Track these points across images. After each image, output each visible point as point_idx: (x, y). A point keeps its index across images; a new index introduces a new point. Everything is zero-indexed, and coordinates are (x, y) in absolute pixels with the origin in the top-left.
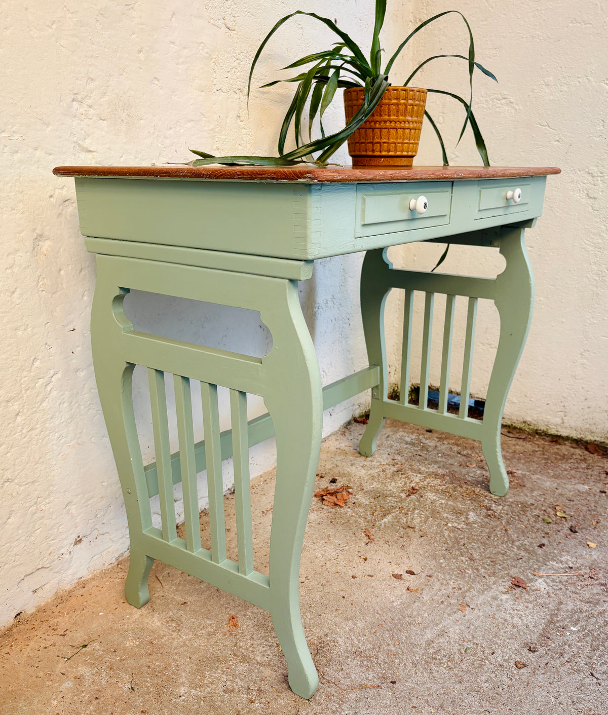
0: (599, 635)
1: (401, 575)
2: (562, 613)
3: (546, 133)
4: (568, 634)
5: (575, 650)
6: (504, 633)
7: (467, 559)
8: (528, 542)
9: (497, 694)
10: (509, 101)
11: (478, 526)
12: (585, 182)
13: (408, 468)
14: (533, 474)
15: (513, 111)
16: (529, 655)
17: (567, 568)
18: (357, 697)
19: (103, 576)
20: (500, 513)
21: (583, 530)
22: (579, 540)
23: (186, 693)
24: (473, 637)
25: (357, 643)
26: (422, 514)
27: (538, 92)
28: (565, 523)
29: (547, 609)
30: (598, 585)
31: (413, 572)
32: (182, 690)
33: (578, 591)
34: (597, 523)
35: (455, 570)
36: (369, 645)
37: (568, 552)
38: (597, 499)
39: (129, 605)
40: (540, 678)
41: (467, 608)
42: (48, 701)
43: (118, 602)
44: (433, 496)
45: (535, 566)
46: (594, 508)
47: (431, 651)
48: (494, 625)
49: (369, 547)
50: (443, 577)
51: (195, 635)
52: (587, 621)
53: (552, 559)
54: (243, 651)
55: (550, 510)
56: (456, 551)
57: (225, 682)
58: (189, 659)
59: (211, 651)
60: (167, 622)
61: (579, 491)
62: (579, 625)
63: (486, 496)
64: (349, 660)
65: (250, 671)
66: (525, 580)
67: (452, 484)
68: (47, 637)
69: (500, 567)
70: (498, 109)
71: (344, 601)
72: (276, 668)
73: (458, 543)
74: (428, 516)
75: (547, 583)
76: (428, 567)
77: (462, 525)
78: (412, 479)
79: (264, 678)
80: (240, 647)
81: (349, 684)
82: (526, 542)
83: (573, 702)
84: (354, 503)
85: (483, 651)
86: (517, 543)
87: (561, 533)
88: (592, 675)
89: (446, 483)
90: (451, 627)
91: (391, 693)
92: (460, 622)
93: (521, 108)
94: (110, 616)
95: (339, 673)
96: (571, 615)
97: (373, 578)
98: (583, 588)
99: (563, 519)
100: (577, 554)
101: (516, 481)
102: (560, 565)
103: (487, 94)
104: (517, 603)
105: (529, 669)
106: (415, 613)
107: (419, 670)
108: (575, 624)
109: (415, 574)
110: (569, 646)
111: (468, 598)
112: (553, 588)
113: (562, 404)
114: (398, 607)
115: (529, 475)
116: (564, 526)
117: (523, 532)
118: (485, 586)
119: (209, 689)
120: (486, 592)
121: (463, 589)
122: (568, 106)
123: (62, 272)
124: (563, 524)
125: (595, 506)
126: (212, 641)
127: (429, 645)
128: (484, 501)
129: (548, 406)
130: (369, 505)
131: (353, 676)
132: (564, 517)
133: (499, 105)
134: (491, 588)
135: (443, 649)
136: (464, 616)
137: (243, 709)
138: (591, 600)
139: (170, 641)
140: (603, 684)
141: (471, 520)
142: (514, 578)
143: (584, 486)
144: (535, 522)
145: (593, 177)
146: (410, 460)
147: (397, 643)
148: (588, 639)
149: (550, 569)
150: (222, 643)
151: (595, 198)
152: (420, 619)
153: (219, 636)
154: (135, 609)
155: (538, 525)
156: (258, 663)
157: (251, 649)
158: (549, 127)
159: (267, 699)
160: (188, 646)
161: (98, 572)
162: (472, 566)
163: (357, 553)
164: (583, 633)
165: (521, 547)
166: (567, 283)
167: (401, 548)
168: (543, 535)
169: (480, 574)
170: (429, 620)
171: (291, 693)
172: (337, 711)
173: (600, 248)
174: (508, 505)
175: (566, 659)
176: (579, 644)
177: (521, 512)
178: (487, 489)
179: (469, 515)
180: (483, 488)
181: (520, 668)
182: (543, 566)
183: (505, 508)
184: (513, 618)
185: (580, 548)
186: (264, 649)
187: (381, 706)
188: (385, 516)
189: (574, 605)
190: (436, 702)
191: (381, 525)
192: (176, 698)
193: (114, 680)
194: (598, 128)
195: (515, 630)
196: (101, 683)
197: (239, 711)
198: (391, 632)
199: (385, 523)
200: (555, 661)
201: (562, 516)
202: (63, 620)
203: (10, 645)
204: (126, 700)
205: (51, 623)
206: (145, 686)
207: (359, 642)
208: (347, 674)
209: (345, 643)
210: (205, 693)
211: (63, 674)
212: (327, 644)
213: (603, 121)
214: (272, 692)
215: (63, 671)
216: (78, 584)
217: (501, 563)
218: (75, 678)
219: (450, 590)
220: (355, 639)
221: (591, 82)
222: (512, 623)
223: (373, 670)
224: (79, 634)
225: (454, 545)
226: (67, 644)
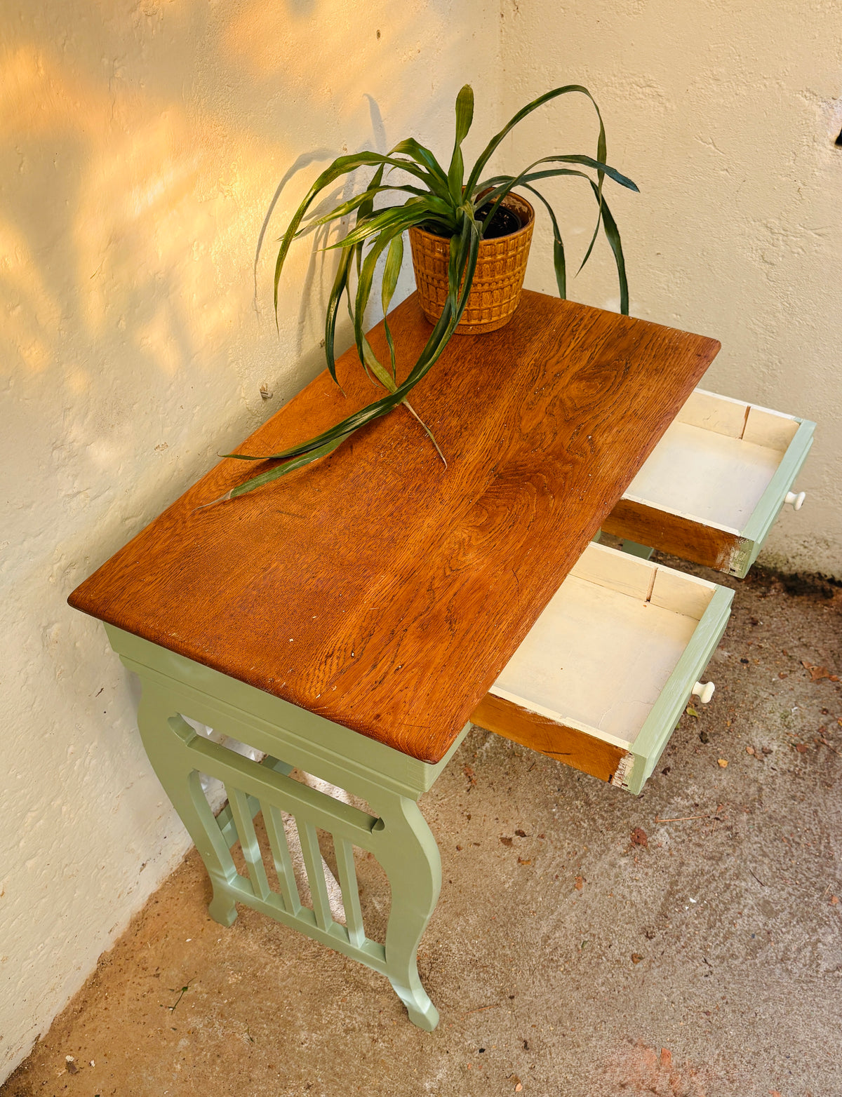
0: (717, 906)
1: (510, 839)
2: (682, 879)
3: (710, 156)
4: (687, 908)
5: (691, 930)
6: (622, 915)
7: (582, 803)
9: (613, 998)
10: (657, 92)
12: (761, 238)
15: (662, 109)
16: (646, 944)
17: (692, 806)
18: (477, 1021)
19: (174, 882)
21: (715, 737)
22: (710, 755)
23: (307, 1039)
24: (590, 925)
25: (471, 948)
27: (702, 88)
28: (695, 726)
29: (667, 875)
30: (723, 829)
31: (523, 833)
32: (303, 1035)
33: (701, 842)
34: (733, 722)
35: (570, 823)
36: (484, 950)
37: (695, 778)
38: (736, 676)
39: (215, 923)
40: (656, 972)
41: (583, 884)
43: (202, 920)
45: (658, 808)
46: (731, 694)
47: (548, 950)
48: (612, 906)
49: (471, 795)
50: (556, 836)
51: (299, 959)
52: (707, 886)
53: (677, 792)
54: (354, 975)
56: (569, 792)
57: (343, 1020)
58: (300, 994)
59: (320, 979)
60: (265, 944)
61: (716, 663)
62: (698, 894)
64: (465, 973)
65: (366, 1002)
66: (646, 831)
68: (140, 981)
69: (618, 814)
70: (638, 102)
71: (451, 888)
73: (572, 776)
75: (669, 834)
76: (540, 823)
79: (382, 1009)
80: (351, 970)
81: (468, 1005)
83: (684, 998)
85: (600, 945)
87: (689, 746)
88: (706, 961)
90: (567, 914)
91: (510, 1012)
92: (576, 905)
93: (674, 107)
94: (200, 943)
95: (457, 993)
96: (691, 881)
97: (480, 847)
98: (707, 836)
99: (694, 719)
100: (705, 780)
102: (685, 802)
103: (622, 73)
104: (636, 870)
105: (645, 962)
106: (528, 898)
107: (536, 978)
108: (694, 894)
110: (687, 926)
111: (584, 866)
112: (675, 842)
114: (510, 890)
116: (694, 732)
118: (603, 846)
119: (329, 1030)
120: (603, 856)
121: (578, 854)
122: (745, 120)
124: (693, 728)
125: (733, 691)
126: (320, 964)
127: (546, 941)
131: (471, 994)
132: (695, 717)
133: (641, 96)
134: (609, 849)
135: (560, 946)
136: (581, 895)
137: (368, 1052)
138: (714, 854)
139: (274, 971)
140: (714, 972)
142: (634, 831)
143: (722, 653)
145: (772, 233)
147: (513, 944)
148: (705, 913)
149: (674, 810)
150: (331, 967)
151: (771, 264)
152: (534, 906)
153: (326, 957)
154: (224, 928)
156: (372, 989)
157: (362, 971)
158: (715, 146)
159: (390, 1036)
160: (295, 976)
161: (167, 878)
162: (588, 815)
163: (458, 808)
164: (702, 905)
167: (508, 792)
168: (669, 751)
169: (597, 827)
170: (544, 906)
171: (411, 1025)
172: (460, 1042)
173: (773, 333)
175: (682, 943)
176: (696, 922)
181: (636, 963)
182: (666, 807)
184: (631, 892)
185: (710, 768)
187: (501, 1029)
188: (485, 737)
189: (696, 865)
190: (555, 1017)
191: (482, 755)
192: (299, 1047)
193: (230, 1031)
194: (787, 164)
195: (633, 911)
196: (217, 1035)
197: (364, 1055)
198: (505, 929)
199: (486, 751)
200: (670, 947)
201: (691, 714)
202: (150, 954)
203: (104, 998)
204: (249, 1055)
205: (138, 960)
206: (264, 1034)
207: (473, 948)
208: (465, 992)
209: (459, 951)
210: (326, 1037)
211: (175, 1029)
212: (441, 954)
213: (795, 153)
214: (393, 1026)
215: (173, 1025)
216: (150, 900)
217: (620, 806)
218: (188, 1032)
219: (565, 856)
220: (469, 944)
221: (783, 89)
222: (631, 900)
223: (490, 984)
224: (173, 973)
225: (567, 780)
226: (165, 987)
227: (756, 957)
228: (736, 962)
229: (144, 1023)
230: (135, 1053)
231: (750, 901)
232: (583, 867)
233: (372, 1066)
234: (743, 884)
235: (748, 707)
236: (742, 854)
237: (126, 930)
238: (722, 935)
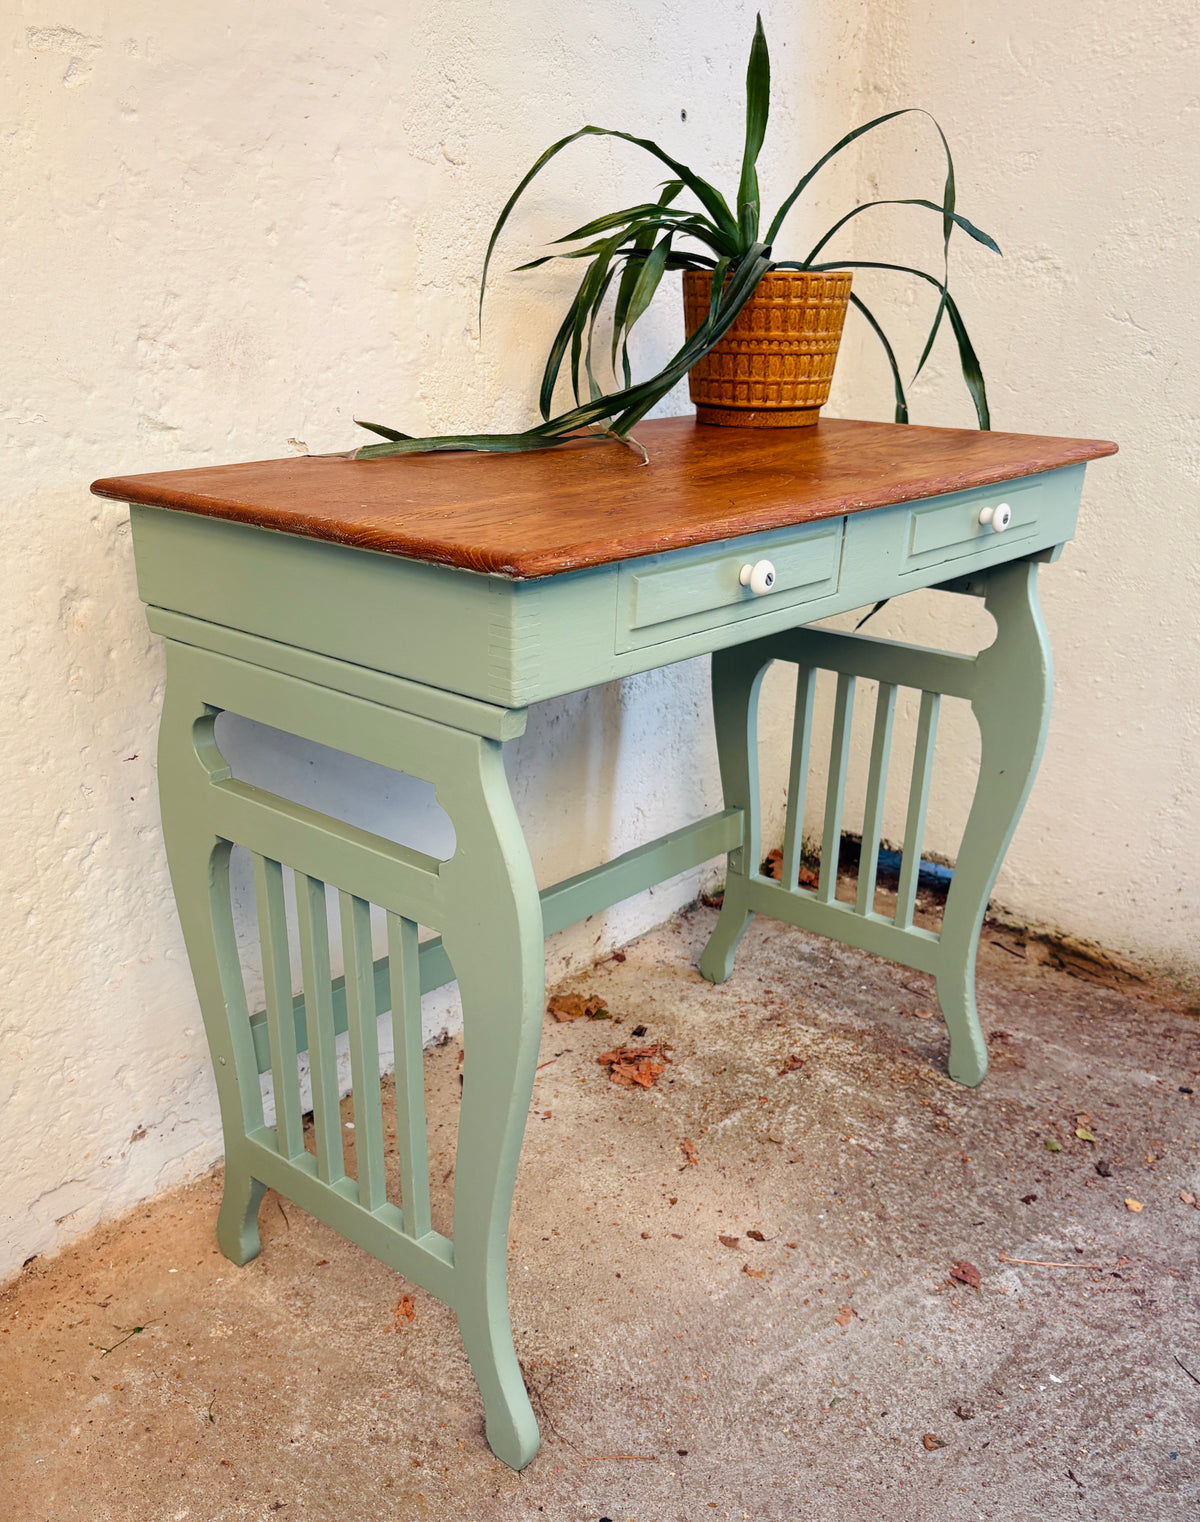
0: (1102, 1396)
1: (736, 1240)
2: (1039, 1345)
3: (1125, 336)
4: (1042, 1388)
5: (1048, 1422)
6: (915, 1374)
7: (873, 1215)
8: (1004, 1189)
9: (876, 1494)
10: (1052, 263)
11: (910, 1148)
13: (794, 1013)
14: (1047, 1042)
15: (1060, 286)
16: (955, 1425)
17: (1071, 1251)
18: (609, 1474)
19: (184, 1197)
20: (961, 1122)
21: (1124, 1172)
22: (1111, 1192)
23: (302, 1436)
24: (852, 1377)
25: (628, 1368)
26: (801, 1115)
27: (1113, 249)
28: (1089, 1154)
29: (1010, 1334)
30: (1126, 1291)
31: (761, 1236)
32: (298, 1430)
33: (1081, 1302)
34: (1158, 1158)
35: (845, 1237)
36: (651, 1375)
37: (1081, 1216)
38: (1169, 1105)
39: (223, 1258)
40: (967, 1472)
41: (852, 1318)
42: (64, 1426)
43: (205, 1251)
44: (833, 1077)
45: (1007, 1242)
46: (1157, 1125)
47: (765, 1398)
48: (899, 1357)
49: (685, 1176)
50: (817, 1250)
51: (334, 1326)
52: (1087, 1365)
53: (1045, 1228)
54: (416, 1365)
55: (1064, 1123)
56: (853, 1199)
57: (375, 1422)
58: (316, 1372)
59: (357, 1360)
60: (288, 1297)
61: (1135, 1086)
62: (1068, 1372)
63: (940, 1084)
64: (608, 1401)
65: (422, 1406)
66: (979, 1268)
67: (877, 1053)
68: (75, 1306)
69: (934, 1239)
70: (1028, 281)
71: (617, 1284)
72: (471, 1405)
73: (862, 1180)
74: (814, 1121)
75: (1022, 1279)
76: (792, 1228)
77: (879, 1144)
78: (797, 1038)
79: (445, 1421)
80: (411, 1358)
81: (600, 1448)
82: (999, 1189)
84: (672, 1082)
85: (866, 1409)
86: (981, 1191)
87: (1076, 1176)
88: (1071, 1476)
89: (863, 1051)
90: (814, 1354)
91: (673, 1474)
92: (833, 1344)
93: (1077, 280)
94: (188, 1277)
95: (585, 1426)
96: (1056, 1350)
97: (681, 1241)
98: (1094, 1295)
99: (1088, 1145)
100: (1098, 1223)
101: (1008, 1055)
102: (1059, 1244)
104: (953, 1316)
105: (948, 1452)
106: (749, 1319)
107: (735, 1433)
108: (1061, 1369)
109: (763, 1240)
110: (1039, 1413)
111: (858, 1296)
112: (1032, 1292)
113: (1129, 896)
114: (718, 1304)
115: (1037, 1044)
116: (1086, 1160)
117: (998, 1166)
118: (897, 1275)
119: (344, 1432)
120: (895, 1289)
121: (852, 1278)
122: (1174, 280)
123: (113, 655)
124: (1086, 1155)
125: (1161, 1122)
126: (364, 1340)
127: (764, 1385)
128: (933, 1094)
129: (1101, 896)
130: (700, 1087)
131: (609, 1434)
132: (1090, 1142)
134: (908, 1281)
135: (788, 1396)
136: (843, 1334)
137: (399, 1477)
138: (1105, 1322)
139: (287, 1334)
140: (1088, 1497)
141: (898, 1133)
142: (958, 1264)
143: (1147, 1075)
144: (1029, 1146)
146: (800, 996)
147: (704, 1376)
148: (1079, 1402)
149: (1036, 1250)
150: (381, 1347)
152: (756, 1333)
153: (377, 1332)
154: (234, 1266)
155: (1032, 1155)
156: (439, 1391)
157: (430, 1363)
158: (1133, 322)
159: (445, 1462)
160: (318, 1347)
161: (176, 1188)
162: (878, 1232)
163: (659, 1187)
164: (1073, 1389)
165: (986, 1198)
166: (1152, 650)
167: (747, 1183)
168: (1038, 1176)
169: (893, 1250)
170: (774, 1337)
171: (489, 1455)
172: (569, 1498)
174: (980, 1107)
175: (1027, 1439)
176: (1058, 1412)
177: (1003, 1123)
178: (944, 1067)
179: (895, 1122)
180: (936, 1067)
181: (930, 1449)
182: (1022, 1243)
183: (973, 1113)
184: (938, 1345)
185: (1110, 1209)
186: (454, 1365)
187: (650, 1496)
188: (727, 1113)
189: (1067, 1331)
190: (756, 1499)
191: (716, 1132)
192: (284, 1444)
193: (181, 1399)
195: (938, 1371)
196: (158, 1401)
197: (392, 1480)
198: (696, 1354)
199: (725, 1129)
200: (1002, 1441)
201: (1085, 1137)
202: (106, 1279)
203: (11, 1316)
204: (197, 1439)
205: (85, 1281)
206: (234, 1415)
207: (632, 1368)
208: (599, 1428)
209: (606, 1369)
210: (335, 1440)
211: (96, 1379)
212: (573, 1366)
214: (457, 1449)
215: (96, 1373)
216: (139, 1209)
217: (938, 1230)
218: (115, 1388)
219: (826, 1278)
220: (626, 1362)
222: (935, 1356)
223: (648, 1426)
224: (130, 1306)
225: (852, 1184)
226: (108, 1322)
227: (1178, 1489)
228: (1134, 1489)
229: (54, 1361)
230: (20, 1397)
231: (1170, 1402)
232: (856, 1298)
233: (398, 1499)
234: (1159, 1374)
235: (1187, 1145)
236: (1159, 1331)
237: (86, 1237)
238: (1109, 1441)
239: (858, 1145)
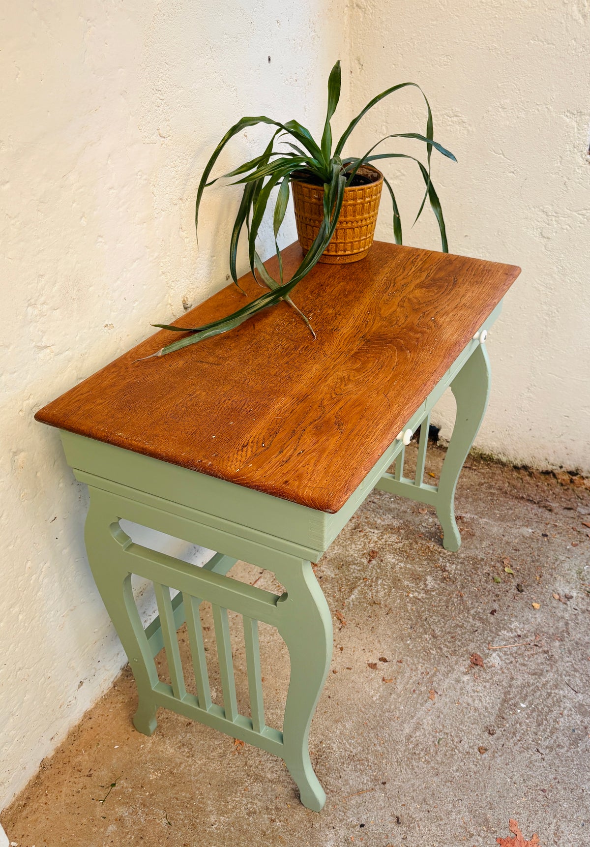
0: (542, 709)
1: (375, 664)
2: (513, 690)
3: (500, 163)
4: (519, 711)
5: (524, 727)
6: (468, 718)
7: (430, 636)
8: (482, 609)
9: (466, 781)
10: (462, 120)
11: (436, 594)
12: (540, 220)
13: (365, 522)
14: (481, 518)
15: (465, 132)
16: (489, 739)
17: (516, 637)
18: (357, 802)
19: (104, 703)
20: (455, 574)
21: (529, 588)
22: (526, 600)
23: (216, 821)
24: (443, 726)
25: (348, 746)
26: (384, 585)
27: (494, 115)
28: (512, 580)
29: (501, 687)
30: (542, 653)
31: (386, 659)
32: (213, 818)
33: (526, 663)
34: (541, 577)
35: (422, 651)
36: (359, 748)
37: (516, 617)
38: (539, 545)
39: (139, 733)
40: (498, 760)
41: (436, 695)
43: (128, 731)
44: (393, 558)
45: (489, 638)
46: (537, 558)
47: (411, 746)
48: (460, 711)
49: (342, 633)
50: (411, 661)
51: (208, 758)
52: (533, 695)
53: (503, 627)
54: (254, 770)
55: (498, 565)
56: (420, 629)
57: (246, 805)
58: (209, 786)
59: (226, 774)
60: (180, 748)
61: (523, 537)
62: (527, 700)
63: (440, 553)
64: (345, 765)
65: (265, 790)
66: (482, 655)
67: (408, 539)
68: (75, 780)
69: (459, 643)
70: (448, 128)
71: (330, 701)
72: (286, 784)
73: (420, 617)
74: (391, 587)
75: (500, 657)
76: (398, 651)
77: (422, 595)
78: (370, 538)
79: (278, 795)
80: (251, 766)
81: (349, 790)
82: (479, 610)
83: (524, 780)
84: (321, 578)
85: (453, 741)
86: (472, 612)
87: (509, 594)
88: (538, 751)
89: (402, 539)
90: (425, 718)
91: (383, 795)
92: (432, 711)
93: (474, 130)
94: (126, 749)
95: (339, 781)
96: (520, 691)
97: (352, 671)
98: (529, 658)
99: (511, 576)
100: (524, 619)
101: (466, 530)
102: (510, 634)
103: (436, 107)
104: (476, 684)
105: (490, 753)
106: (393, 707)
107: (403, 767)
108: (524, 699)
109: (387, 661)
110: (520, 724)
112: (505, 663)
114: (378, 702)
115: (477, 520)
116: (512, 584)
117: (476, 596)
118: (449, 667)
119: (234, 814)
120: (450, 675)
121: (430, 673)
122: (525, 135)
124: (511, 582)
125: (539, 556)
126: (225, 762)
127: (408, 740)
128: (439, 559)
130: (334, 578)
131: (351, 782)
132: (512, 574)
133: (450, 123)
134: (454, 670)
135: (420, 743)
136: (434, 704)
137: (268, 830)
138: (536, 671)
139: (187, 768)
140: (546, 759)
141: (429, 587)
142: (472, 656)
143: (527, 529)
144: (486, 582)
145: (547, 216)
146: (365, 511)
147: (383, 742)
148: (534, 714)
149: (502, 640)
150: (234, 764)
151: (548, 238)
152: (398, 713)
153: (230, 756)
154: (146, 736)
155: (489, 586)
156: (269, 781)
157: (260, 767)
158: (504, 155)
159: (285, 816)
160: (205, 772)
161: (99, 699)
162: (435, 645)
163: (333, 642)
164: (531, 709)
165: (475, 616)
166: (517, 320)
167: (371, 630)
168: (494, 598)
169: (443, 654)
170: (405, 713)
171: (303, 807)
172: (344, 819)
173: (552, 289)
174: (461, 563)
175: (518, 738)
176: (527, 721)
177: (473, 571)
178: (440, 542)
179: (426, 580)
180: (436, 542)
181: (483, 753)
182: (496, 638)
183: (459, 567)
184: (474, 700)
185: (527, 610)
186: (271, 765)
187: (377, 808)
188: (351, 590)
189: (523, 679)
190: (420, 797)
191: (349, 604)
192: (209, 828)
193: (151, 817)
194: (556, 165)
195: (477, 714)
196: (140, 821)
197: (265, 832)
198: (375, 731)
199: (353, 601)
200: (509, 741)
201: (509, 572)
202: (84, 759)
203: (44, 794)
204: (167, 836)
205: (74, 764)
206: (180, 819)
207: (350, 746)
208: (345, 781)
209: (339, 749)
210: (232, 819)
211: (104, 818)
212: (324, 752)
213: (561, 157)
214: (288, 808)
215: (103, 814)
216: (85, 716)
217: (460, 638)
218: (116, 820)
219: (419, 676)
220: (347, 743)
221: (551, 112)
222: (474, 707)
223: (366, 773)
224: (103, 773)
225: (417, 620)
226: (96, 784)
227: (578, 746)
228: (562, 751)
229: (78, 814)
230: (70, 838)
231: (568, 705)
232: (435, 684)
233: (271, 841)
234: (561, 692)
235: (551, 567)
236: (557, 670)
237: (64, 740)
238: (548, 730)
239: (414, 597)
